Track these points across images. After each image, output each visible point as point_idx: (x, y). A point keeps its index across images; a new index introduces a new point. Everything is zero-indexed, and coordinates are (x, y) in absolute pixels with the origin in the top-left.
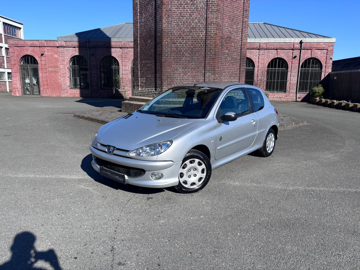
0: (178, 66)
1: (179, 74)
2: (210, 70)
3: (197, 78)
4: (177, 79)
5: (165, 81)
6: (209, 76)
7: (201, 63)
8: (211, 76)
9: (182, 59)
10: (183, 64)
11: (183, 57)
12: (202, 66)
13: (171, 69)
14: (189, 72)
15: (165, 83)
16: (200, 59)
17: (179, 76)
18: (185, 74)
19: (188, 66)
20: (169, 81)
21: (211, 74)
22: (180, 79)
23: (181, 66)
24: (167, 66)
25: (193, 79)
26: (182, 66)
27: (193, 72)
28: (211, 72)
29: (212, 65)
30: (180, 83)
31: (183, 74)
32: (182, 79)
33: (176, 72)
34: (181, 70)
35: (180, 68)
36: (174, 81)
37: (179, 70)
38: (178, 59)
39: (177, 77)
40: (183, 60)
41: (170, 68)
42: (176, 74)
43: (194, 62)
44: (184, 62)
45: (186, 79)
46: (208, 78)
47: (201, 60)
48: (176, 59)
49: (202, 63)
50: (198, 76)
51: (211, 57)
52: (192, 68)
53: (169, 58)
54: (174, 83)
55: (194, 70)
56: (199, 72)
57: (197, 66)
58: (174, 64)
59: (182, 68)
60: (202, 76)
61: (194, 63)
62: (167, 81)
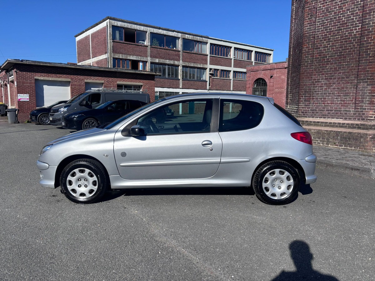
0: (320, 77)
1: (321, 87)
2: (365, 79)
3: (346, 91)
4: (318, 94)
5: (303, 96)
6: (364, 88)
7: (352, 69)
8: (367, 88)
9: (326, 67)
10: (326, 74)
11: (328, 64)
12: (355, 74)
13: (310, 81)
14: (334, 83)
15: (303, 99)
16: (351, 64)
17: (321, 89)
18: (329, 86)
19: (333, 76)
20: (307, 96)
21: (366, 84)
22: (322, 94)
23: (324, 76)
24: (306, 78)
25: (339, 93)
26: (326, 76)
27: (340, 83)
28: (366, 82)
29: (368, 71)
30: (321, 99)
31: (327, 86)
32: (325, 94)
33: (317, 84)
34: (324, 81)
35: (322, 79)
36: (314, 96)
37: (321, 82)
38: (320, 67)
39: (318, 91)
40: (327, 69)
41: (309, 80)
42: (316, 87)
43: (342, 70)
44: (328, 71)
45: (330, 94)
46: (361, 90)
47: (353, 66)
48: (318, 68)
49: (355, 69)
50: (347, 88)
51: (367, 60)
52: (339, 78)
53: (309, 68)
54: (314, 99)
55: (341, 81)
56: (348, 83)
57: (346, 75)
58: (315, 75)
59: (325, 79)
60: (354, 88)
61: (342, 71)
62: (305, 97)
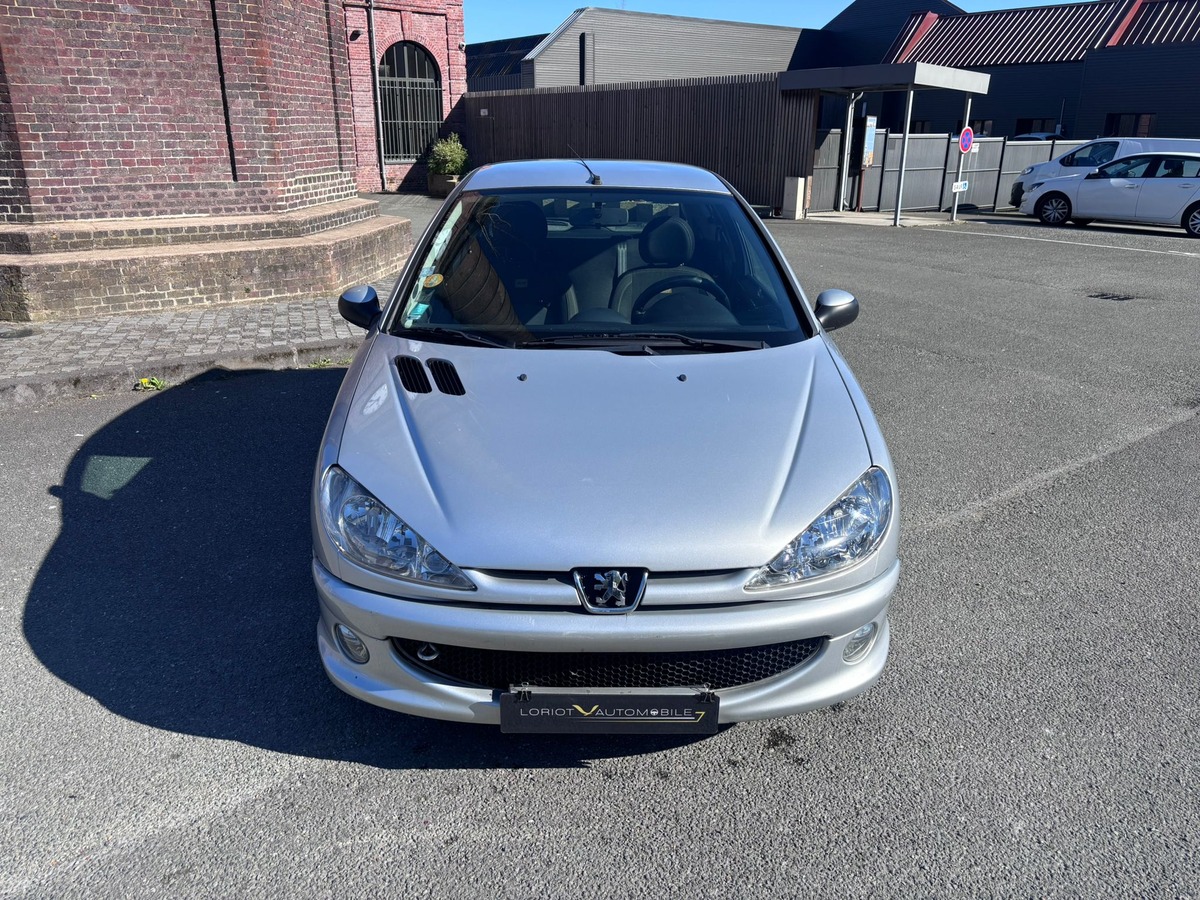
0: (87, 63)
1: (100, 100)
2: (246, 86)
3: (193, 120)
4: (97, 127)
5: (35, 137)
6: (249, 112)
7: (198, 49)
8: (257, 114)
9: (103, 27)
10: (112, 54)
11: (109, 18)
12: (209, 66)
13: (57, 77)
14: (151, 92)
15: (38, 146)
16: (191, 31)
17: (103, 110)
18: (132, 99)
19: (138, 65)
20: (56, 137)
21: (252, 101)
22: (111, 127)
23: (103, 60)
24: (32, 61)
25: (173, 127)
26: (110, 63)
27: (166, 93)
28: (251, 96)
29: (250, 61)
30: (113, 145)
31: (123, 100)
32: (122, 127)
33: (84, 90)
34: (107, 83)
35: (100, 72)
36: (81, 136)
37: (96, 82)
38: (79, 25)
39: (96, 118)
40: (110, 36)
41: (50, 72)
42: (83, 100)
43: (166, 47)
44: (114, 45)
45: (142, 127)
46: (243, 120)
47: (199, 40)
48: (69, 25)
49: (206, 50)
50: (195, 110)
51: (240, 25)
52: (161, 75)
53: (33, 22)
54: (83, 146)
55: (172, 85)
56: (196, 94)
57: (181, 66)
58: (64, 53)
59: (113, 73)
60: (215, 111)
61: (165, 52)
62: (45, 137)
